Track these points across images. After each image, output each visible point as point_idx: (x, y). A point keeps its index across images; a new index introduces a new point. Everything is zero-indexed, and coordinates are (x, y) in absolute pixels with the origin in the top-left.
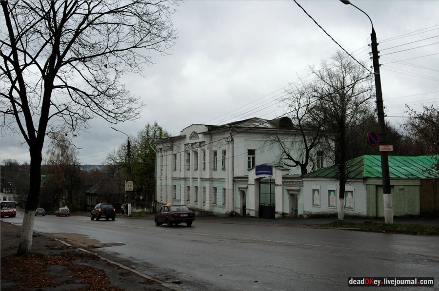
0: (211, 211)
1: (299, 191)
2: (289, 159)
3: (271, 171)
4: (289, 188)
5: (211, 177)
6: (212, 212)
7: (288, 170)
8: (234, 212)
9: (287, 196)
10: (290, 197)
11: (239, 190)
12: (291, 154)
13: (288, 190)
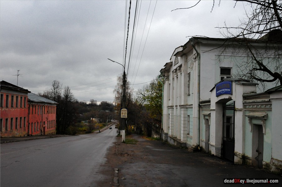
0: (185, 142)
1: (265, 119)
2: (260, 69)
3: (231, 88)
4: (252, 114)
5: (185, 104)
6: (185, 144)
7: (255, 85)
8: (199, 146)
9: (249, 128)
10: (253, 131)
11: (204, 118)
12: (265, 63)
13: (251, 118)
